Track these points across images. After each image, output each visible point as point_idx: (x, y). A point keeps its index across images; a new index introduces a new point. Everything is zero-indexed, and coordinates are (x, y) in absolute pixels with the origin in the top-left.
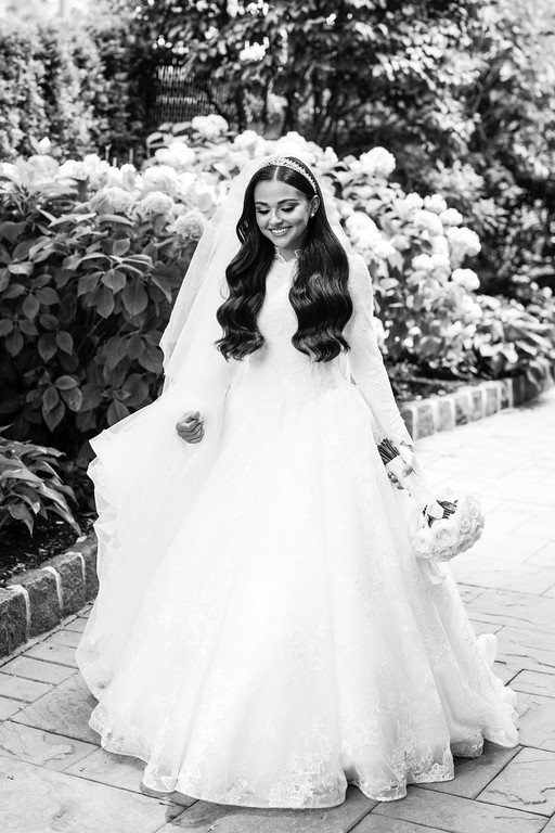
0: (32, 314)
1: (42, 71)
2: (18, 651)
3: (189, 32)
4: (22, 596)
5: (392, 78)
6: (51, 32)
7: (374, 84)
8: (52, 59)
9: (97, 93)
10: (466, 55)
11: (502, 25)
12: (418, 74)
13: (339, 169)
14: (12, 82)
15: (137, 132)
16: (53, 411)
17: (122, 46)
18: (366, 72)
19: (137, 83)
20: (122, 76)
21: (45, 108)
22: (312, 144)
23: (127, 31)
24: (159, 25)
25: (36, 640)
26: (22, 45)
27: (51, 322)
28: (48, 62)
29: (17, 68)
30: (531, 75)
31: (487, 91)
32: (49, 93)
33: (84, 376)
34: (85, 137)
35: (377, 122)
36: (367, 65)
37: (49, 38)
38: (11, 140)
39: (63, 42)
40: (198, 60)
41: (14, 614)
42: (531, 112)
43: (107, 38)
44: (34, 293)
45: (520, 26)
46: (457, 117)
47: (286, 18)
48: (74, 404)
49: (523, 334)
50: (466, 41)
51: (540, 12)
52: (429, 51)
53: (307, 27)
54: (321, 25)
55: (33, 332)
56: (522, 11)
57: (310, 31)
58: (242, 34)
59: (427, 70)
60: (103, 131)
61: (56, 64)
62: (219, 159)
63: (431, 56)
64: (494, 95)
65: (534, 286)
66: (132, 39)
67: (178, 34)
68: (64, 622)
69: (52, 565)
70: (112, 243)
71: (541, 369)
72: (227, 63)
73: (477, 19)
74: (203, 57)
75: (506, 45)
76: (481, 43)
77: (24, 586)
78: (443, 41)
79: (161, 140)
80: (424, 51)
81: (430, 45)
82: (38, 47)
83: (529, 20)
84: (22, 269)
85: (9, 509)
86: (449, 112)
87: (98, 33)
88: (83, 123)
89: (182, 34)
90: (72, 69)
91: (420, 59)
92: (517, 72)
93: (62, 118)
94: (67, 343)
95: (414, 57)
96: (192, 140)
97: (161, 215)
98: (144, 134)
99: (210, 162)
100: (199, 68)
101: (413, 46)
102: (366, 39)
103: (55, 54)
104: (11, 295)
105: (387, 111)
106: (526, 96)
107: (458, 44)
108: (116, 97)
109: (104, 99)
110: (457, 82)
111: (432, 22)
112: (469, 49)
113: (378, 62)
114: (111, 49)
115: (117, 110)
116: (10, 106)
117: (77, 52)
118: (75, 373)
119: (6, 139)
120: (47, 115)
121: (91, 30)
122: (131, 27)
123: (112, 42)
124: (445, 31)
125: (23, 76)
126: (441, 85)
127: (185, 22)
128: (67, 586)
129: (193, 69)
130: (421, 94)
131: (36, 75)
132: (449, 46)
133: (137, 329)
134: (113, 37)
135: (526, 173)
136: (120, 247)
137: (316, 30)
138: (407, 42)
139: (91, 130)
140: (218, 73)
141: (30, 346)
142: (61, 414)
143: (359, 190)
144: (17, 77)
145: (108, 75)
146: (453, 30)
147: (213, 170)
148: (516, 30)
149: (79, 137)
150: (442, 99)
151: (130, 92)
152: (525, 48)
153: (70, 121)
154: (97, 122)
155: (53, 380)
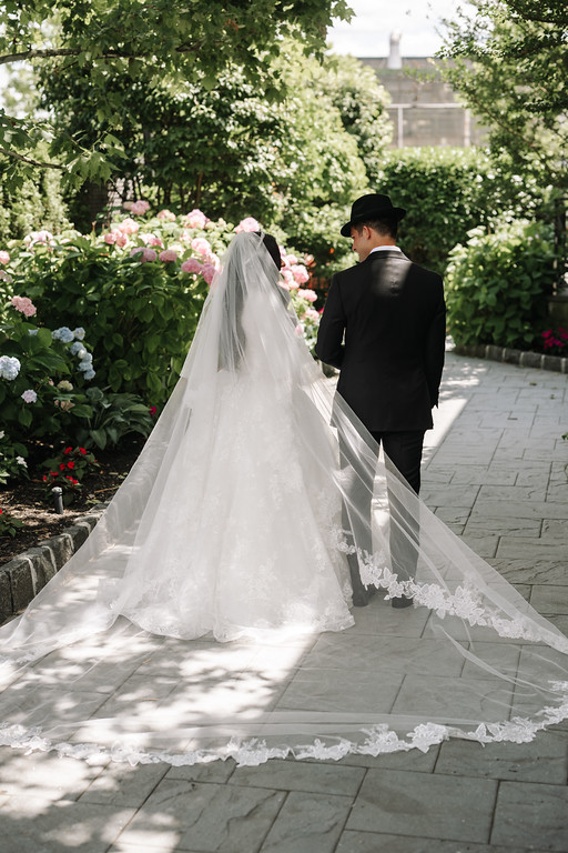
21: (41, 199)
47: (184, 139)
52: (268, 156)
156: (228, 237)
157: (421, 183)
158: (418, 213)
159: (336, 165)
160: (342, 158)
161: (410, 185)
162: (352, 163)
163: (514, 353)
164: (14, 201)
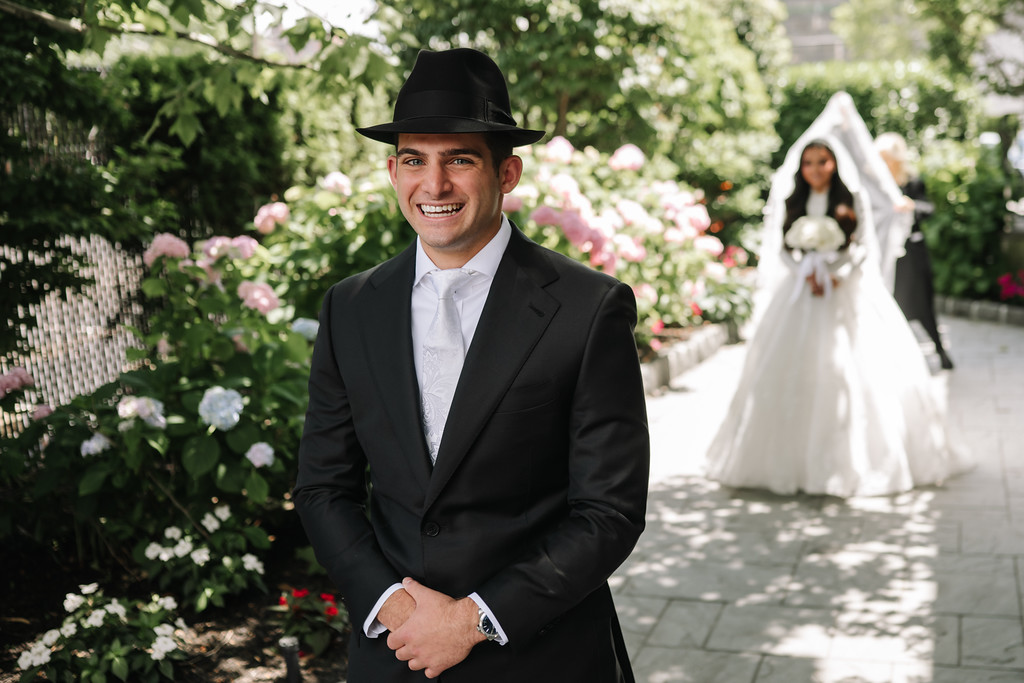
156: (602, 173)
163: (965, 305)
164: (312, 136)
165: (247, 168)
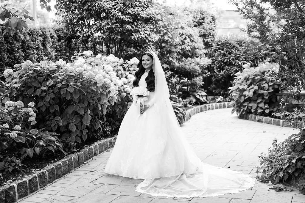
0: (48, 100)
1: (42, 39)
2: (53, 182)
3: (80, 29)
4: (54, 168)
5: (137, 39)
6: (44, 29)
7: (132, 41)
8: (45, 36)
9: (57, 46)
10: (155, 34)
11: (164, 26)
12: (143, 38)
13: (124, 63)
14: (34, 42)
15: (67, 56)
16: (54, 126)
17: (62, 33)
18: (130, 38)
19: (67, 43)
20: (63, 41)
21: (43, 49)
22: (116, 57)
23: (64, 29)
24: (72, 27)
25: (58, 180)
26: (37, 32)
27: (53, 102)
28: (44, 37)
29: (35, 39)
30: (172, 39)
31: (161, 44)
32: (44, 45)
33: (62, 117)
34: (54, 57)
35: (132, 53)
36: (130, 36)
37: (43, 31)
38: (35, 58)
39: (47, 32)
40: (83, 36)
41: (52, 172)
42: (173, 49)
43: (58, 31)
44: (48, 95)
45: (169, 26)
46: (154, 50)
47: (108, 24)
48: (60, 124)
49: (175, 107)
50: (155, 30)
51: (174, 23)
53: (114, 26)
54: (117, 26)
55: (48, 105)
56: (169, 22)
57: (114, 27)
58: (96, 28)
59: (146, 37)
60: (59, 56)
61: (46, 38)
62: (92, 62)
63: (147, 33)
64: (163, 45)
65: (177, 98)
66: (65, 31)
67: (77, 29)
68: (64, 176)
69: (60, 161)
70: (69, 80)
71: (180, 116)
72: (92, 37)
73: (158, 24)
74: (85, 35)
75: (166, 31)
76: (159, 31)
77: (54, 166)
78: (149, 29)
79: (75, 58)
80: (145, 32)
81: (146, 31)
82: (40, 33)
83: (171, 24)
84: (45, 88)
85: (48, 147)
86: (152, 49)
87: (56, 29)
88: (54, 54)
89: (79, 29)
90: (50, 39)
91: (143, 34)
92: (169, 38)
93: (48, 52)
94: (57, 108)
95: (142, 34)
96: (84, 58)
97: (81, 73)
98: (69, 56)
99: (90, 63)
100: (84, 38)
101: (141, 31)
102: (129, 29)
103: (45, 35)
104: (42, 96)
105: (134, 50)
106: (171, 45)
107: (153, 30)
108: (61, 47)
109: (58, 47)
110: (154, 40)
111: (146, 25)
112: (155, 32)
113: (133, 35)
114: (60, 33)
115: (62, 50)
116: (34, 49)
117: (51, 34)
118: (59, 116)
119: (33, 57)
120: (44, 51)
121: (54, 29)
122: (64, 28)
123: (60, 32)
124: (150, 27)
125: (37, 41)
126: (150, 41)
127: (79, 26)
128: (64, 167)
129: (82, 38)
130: (144, 44)
131: (40, 40)
132: (151, 31)
133: (76, 103)
134: (60, 31)
135: (173, 65)
136: (71, 81)
137: (116, 27)
138: (140, 30)
139: (55, 56)
140: (90, 39)
141: (47, 109)
142: (57, 126)
143: (130, 69)
144: (36, 41)
145: (59, 41)
146: (152, 27)
147: (91, 64)
148: (168, 27)
149: (52, 57)
150: (149, 45)
151: (65, 45)
152: (170, 32)
153: (50, 53)
154: (57, 53)
155: (54, 118)
157: (230, 48)
158: (228, 60)
159: (188, 39)
160: (190, 36)
161: (225, 49)
162: (196, 39)
165: (4, 58)
